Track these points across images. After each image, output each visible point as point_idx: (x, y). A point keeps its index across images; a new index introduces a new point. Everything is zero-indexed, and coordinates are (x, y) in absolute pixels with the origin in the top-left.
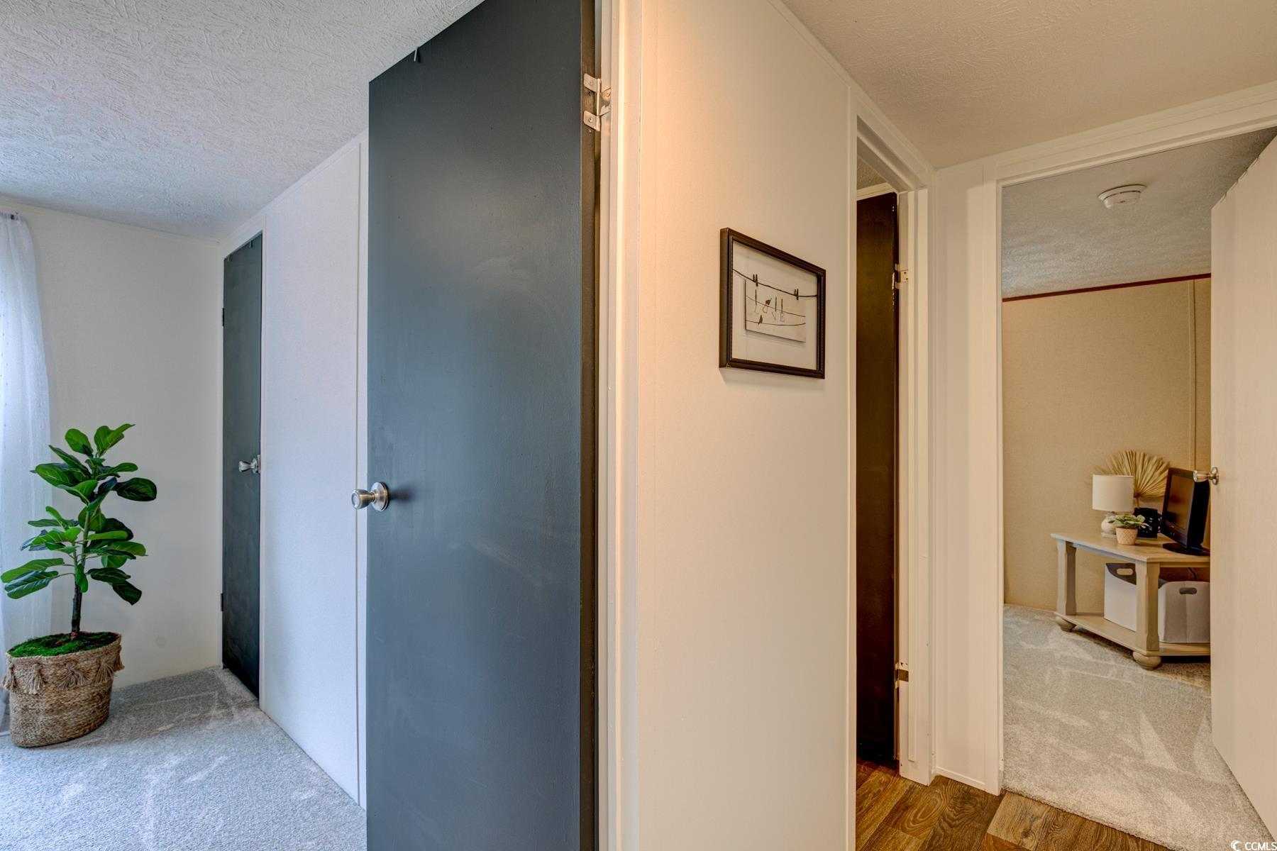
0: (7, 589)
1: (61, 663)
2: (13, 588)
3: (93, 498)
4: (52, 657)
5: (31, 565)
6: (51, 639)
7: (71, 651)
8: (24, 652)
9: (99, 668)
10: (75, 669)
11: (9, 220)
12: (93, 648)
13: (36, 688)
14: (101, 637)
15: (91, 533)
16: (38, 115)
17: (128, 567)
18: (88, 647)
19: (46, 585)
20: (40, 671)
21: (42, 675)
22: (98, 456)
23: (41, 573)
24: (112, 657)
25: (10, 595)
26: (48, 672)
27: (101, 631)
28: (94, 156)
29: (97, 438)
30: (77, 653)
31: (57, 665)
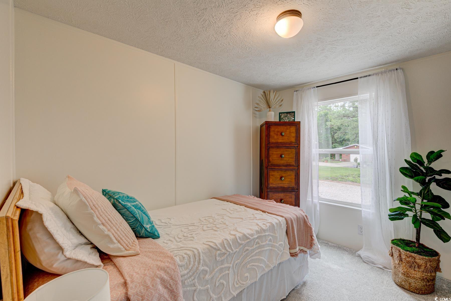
0: (389, 215)
1: (408, 255)
2: (391, 216)
3: (425, 184)
4: (404, 251)
5: (399, 208)
6: (409, 242)
7: (413, 252)
8: (396, 243)
9: (426, 266)
10: (414, 261)
11: (395, 71)
12: (424, 255)
13: (398, 261)
14: (430, 252)
15: (425, 201)
16: (379, 16)
17: (441, 223)
18: (422, 254)
19: (403, 219)
20: (400, 254)
21: (401, 257)
22: (428, 165)
23: (402, 213)
24: (434, 264)
25: (389, 218)
26: (403, 257)
27: (432, 248)
28: (411, 22)
29: (428, 157)
30: (415, 255)
31: (406, 255)
